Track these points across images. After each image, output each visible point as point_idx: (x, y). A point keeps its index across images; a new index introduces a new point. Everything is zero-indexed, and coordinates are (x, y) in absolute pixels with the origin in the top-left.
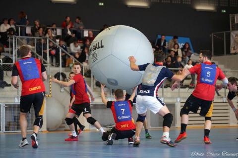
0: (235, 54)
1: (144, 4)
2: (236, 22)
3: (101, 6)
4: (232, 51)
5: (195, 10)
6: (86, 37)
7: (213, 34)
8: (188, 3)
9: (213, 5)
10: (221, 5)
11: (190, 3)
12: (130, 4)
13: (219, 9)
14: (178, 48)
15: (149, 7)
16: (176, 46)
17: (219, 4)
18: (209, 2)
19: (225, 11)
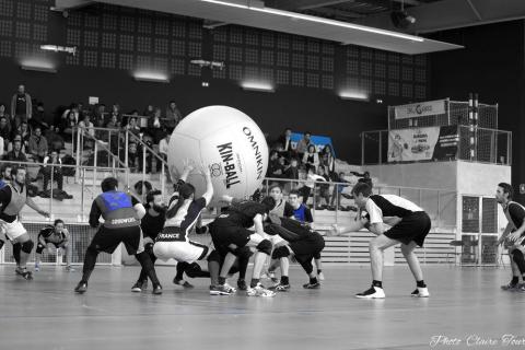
0: (395, 162)
1: (266, 87)
2: (397, 117)
3: (205, 87)
4: (390, 159)
5: (340, 98)
7: (363, 134)
8: (329, 88)
9: (365, 91)
10: (376, 92)
11: (332, 88)
12: (247, 85)
13: (373, 97)
14: (314, 152)
15: (274, 91)
16: (312, 148)
17: (373, 90)
18: (359, 87)
19: (381, 102)
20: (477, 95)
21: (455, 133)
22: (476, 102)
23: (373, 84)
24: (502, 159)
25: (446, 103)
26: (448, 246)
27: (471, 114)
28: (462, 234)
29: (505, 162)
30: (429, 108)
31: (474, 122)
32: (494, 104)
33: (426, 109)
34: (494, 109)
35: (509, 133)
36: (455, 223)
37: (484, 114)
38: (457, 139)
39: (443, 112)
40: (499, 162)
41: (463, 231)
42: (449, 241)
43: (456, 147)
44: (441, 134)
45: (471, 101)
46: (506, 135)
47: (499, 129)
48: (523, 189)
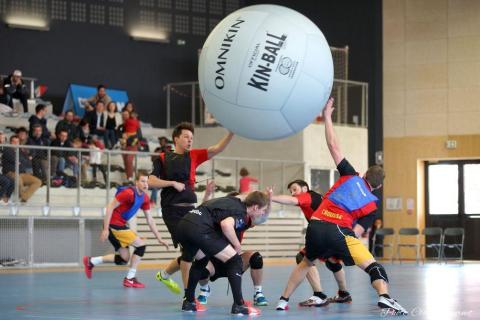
0: (215, 125)
1: (36, 22)
4: (208, 120)
5: (131, 38)
7: (169, 86)
8: (118, 24)
9: (163, 29)
10: (177, 31)
11: (122, 24)
12: (14, 21)
13: (173, 36)
14: (116, 111)
15: (48, 29)
16: (113, 106)
17: (173, 28)
18: (156, 23)
19: (183, 42)
23: (173, 19)
24: (355, 119)
26: (299, 234)
29: (360, 124)
32: (343, 47)
34: (343, 53)
35: (365, 85)
40: (350, 122)
42: (301, 229)
46: (361, 87)
47: (349, 79)
48: (380, 157)
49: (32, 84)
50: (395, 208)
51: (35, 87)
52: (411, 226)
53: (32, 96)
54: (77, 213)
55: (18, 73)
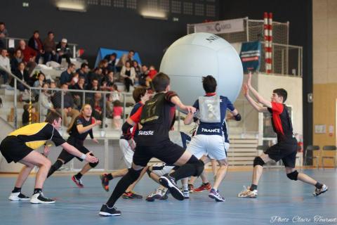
1: (79, 7)
3: (26, 7)
5: (142, 17)
6: (12, 48)
8: (133, 7)
10: (173, 11)
11: (135, 7)
12: (62, 5)
13: (170, 15)
14: (130, 67)
15: (85, 11)
16: (128, 64)
17: (170, 9)
18: (158, 6)
19: (177, 20)
20: (271, 14)
21: (256, 49)
22: (271, 20)
23: (170, 3)
24: (294, 71)
25: (245, 21)
26: (255, 150)
27: (266, 31)
28: (263, 139)
29: (297, 74)
30: (228, 27)
31: (269, 38)
32: (285, 21)
33: (225, 27)
34: (285, 26)
35: (301, 48)
36: (257, 130)
37: (277, 30)
38: (258, 55)
39: (242, 29)
40: (290, 74)
41: (265, 136)
42: (256, 146)
43: (257, 61)
44: (242, 50)
45: (266, 20)
46: (297, 50)
47: (290, 44)
48: (311, 98)
49: (74, 48)
50: (321, 132)
51: (77, 50)
52: (331, 144)
53: (74, 56)
54: (103, 136)
55: (65, 41)
